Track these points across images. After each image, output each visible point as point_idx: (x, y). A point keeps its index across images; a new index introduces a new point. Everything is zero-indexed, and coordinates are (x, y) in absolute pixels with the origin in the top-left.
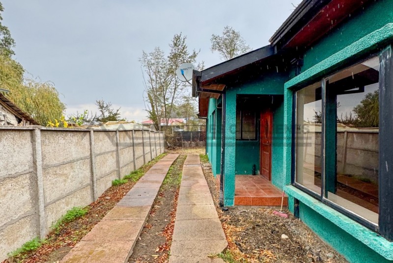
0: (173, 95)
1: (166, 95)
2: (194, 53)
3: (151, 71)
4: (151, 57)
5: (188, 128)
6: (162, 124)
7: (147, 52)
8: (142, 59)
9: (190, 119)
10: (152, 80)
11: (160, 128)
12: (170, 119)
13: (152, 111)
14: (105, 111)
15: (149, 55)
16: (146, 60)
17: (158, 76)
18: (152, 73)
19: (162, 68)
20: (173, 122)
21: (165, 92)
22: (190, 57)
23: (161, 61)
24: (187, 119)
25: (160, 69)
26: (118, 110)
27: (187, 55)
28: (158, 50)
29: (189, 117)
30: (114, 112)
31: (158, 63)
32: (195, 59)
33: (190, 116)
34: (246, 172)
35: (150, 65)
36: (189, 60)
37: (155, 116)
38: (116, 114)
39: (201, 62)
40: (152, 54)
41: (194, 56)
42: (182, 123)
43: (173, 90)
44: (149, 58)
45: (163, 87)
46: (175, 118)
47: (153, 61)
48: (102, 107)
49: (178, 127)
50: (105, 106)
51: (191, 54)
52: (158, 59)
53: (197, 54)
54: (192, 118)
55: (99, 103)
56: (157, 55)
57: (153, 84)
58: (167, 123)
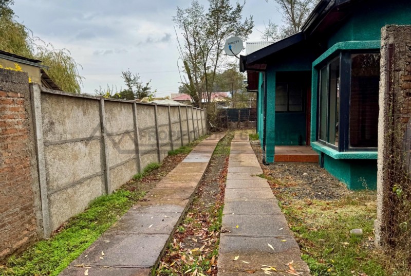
0: (215, 62)
1: (207, 64)
2: (238, 6)
3: (188, 32)
4: (187, 14)
5: (234, 105)
6: (203, 101)
7: (183, 8)
8: (176, 18)
9: (237, 92)
10: (189, 44)
11: (200, 105)
12: (212, 93)
13: (189, 84)
14: (132, 85)
15: (185, 12)
16: (182, 18)
17: (197, 38)
18: (189, 35)
19: (201, 28)
20: (216, 98)
21: (205, 59)
22: (233, 13)
23: (200, 19)
24: (234, 93)
25: (199, 29)
26: (148, 84)
27: (231, 9)
28: (196, 5)
29: (236, 90)
30: (144, 86)
31: (196, 21)
32: (241, 14)
33: (237, 88)
34: (292, 142)
35: (186, 25)
36: (233, 16)
37: (194, 90)
38: (146, 89)
39: (249, 18)
40: (189, 11)
41: (239, 9)
42: (227, 98)
43: (216, 56)
44: (185, 15)
45: (203, 52)
46: (219, 91)
47: (190, 20)
48: (128, 80)
49: (222, 104)
50: (132, 78)
51: (235, 8)
52: (196, 16)
53: (242, 7)
54: (239, 91)
55: (126, 76)
56: (195, 11)
57: (191, 49)
58: (209, 99)
